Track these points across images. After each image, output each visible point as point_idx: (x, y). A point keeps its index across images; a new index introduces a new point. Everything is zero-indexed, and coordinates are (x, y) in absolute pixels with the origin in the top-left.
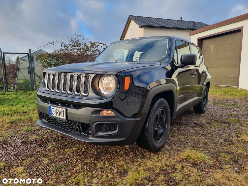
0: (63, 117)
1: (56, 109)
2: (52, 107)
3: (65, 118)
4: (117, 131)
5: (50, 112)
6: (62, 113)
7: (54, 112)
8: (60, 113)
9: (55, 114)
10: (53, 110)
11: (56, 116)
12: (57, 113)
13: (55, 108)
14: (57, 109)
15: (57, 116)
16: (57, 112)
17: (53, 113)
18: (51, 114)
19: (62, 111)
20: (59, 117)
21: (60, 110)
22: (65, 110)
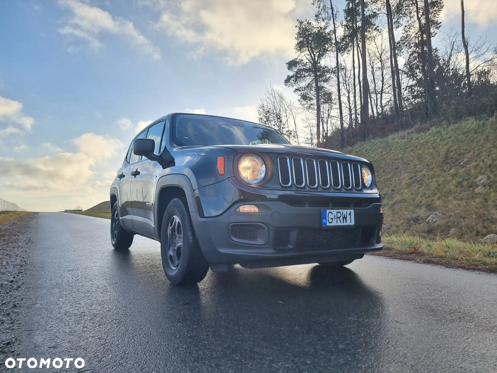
0: (351, 222)
1: (337, 212)
2: (328, 211)
5: (324, 220)
6: (348, 217)
7: (332, 219)
8: (345, 218)
9: (335, 221)
10: (331, 216)
11: (336, 224)
12: (338, 219)
13: (334, 212)
14: (339, 212)
15: (339, 224)
16: (337, 217)
17: (330, 221)
18: (326, 223)
19: (348, 214)
20: (342, 224)
21: (345, 213)
22: (352, 212)
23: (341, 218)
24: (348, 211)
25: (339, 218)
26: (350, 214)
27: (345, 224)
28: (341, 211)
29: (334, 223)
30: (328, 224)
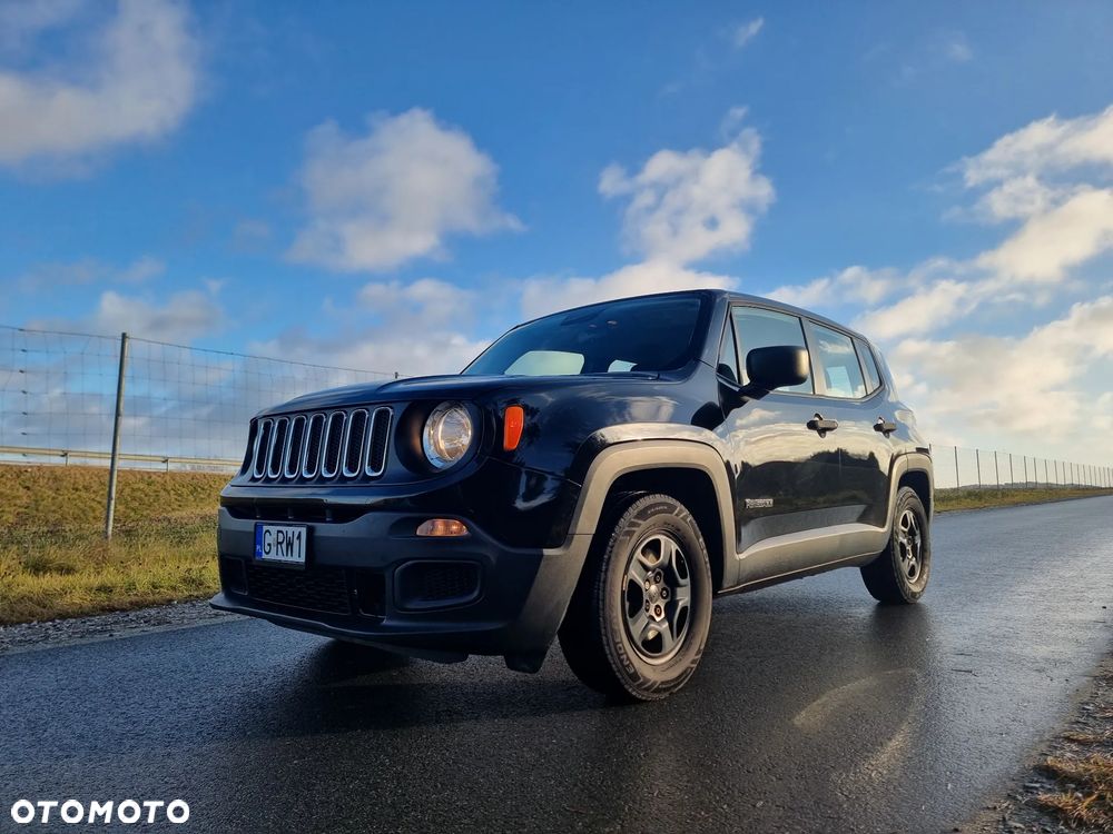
0: (298, 556)
1: (279, 532)
2: (265, 528)
3: (302, 560)
4: (476, 594)
5: (258, 547)
6: (296, 542)
7: (269, 545)
8: (290, 544)
9: (274, 549)
10: (269, 539)
11: (275, 557)
12: (279, 546)
13: (274, 529)
14: (281, 532)
15: (280, 557)
16: (278, 543)
17: (267, 549)
18: (261, 554)
19: (296, 537)
20: (283, 559)
21: (290, 535)
22: (304, 531)
23: (284, 545)
24: (297, 530)
25: (281, 543)
26: (299, 537)
27: (289, 559)
28: (284, 529)
29: (272, 556)
30: (265, 556)
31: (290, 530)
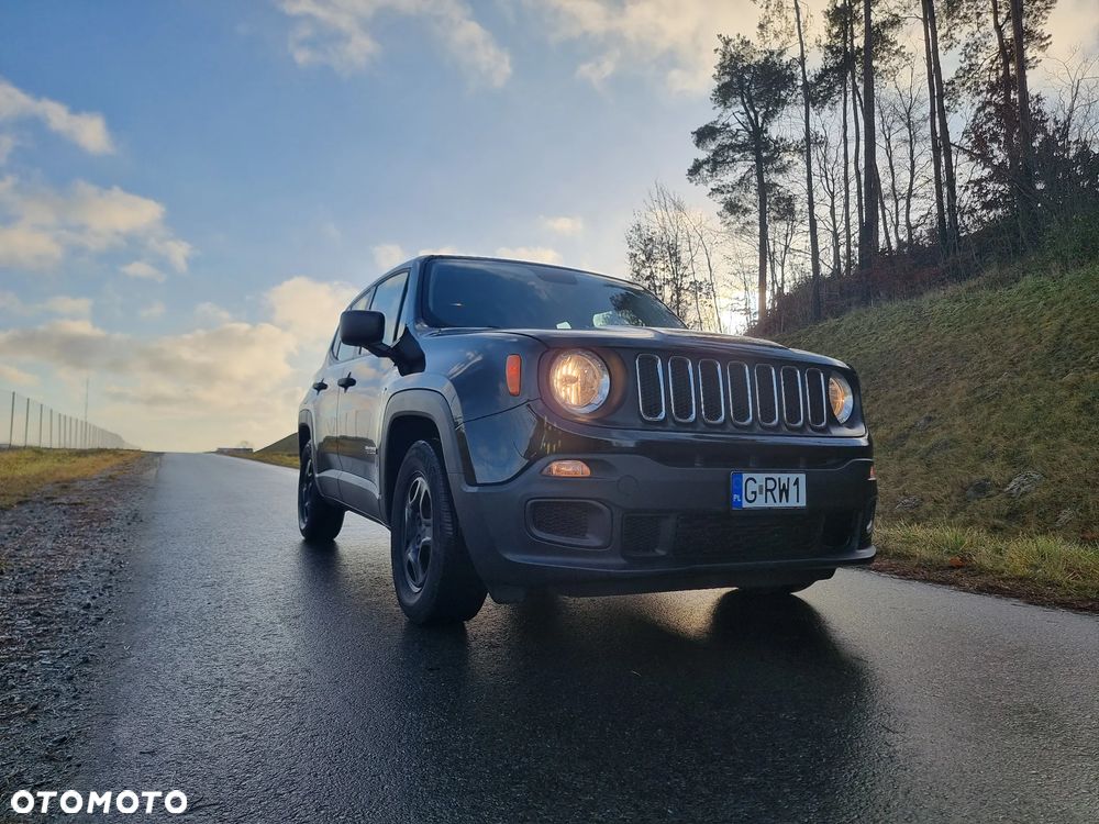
0: (798, 499)
1: (767, 479)
2: (746, 476)
3: (803, 503)
5: (736, 497)
6: (792, 490)
7: (754, 493)
8: (784, 491)
9: (761, 498)
10: (752, 487)
11: (763, 505)
12: (769, 493)
13: (760, 477)
14: (772, 479)
15: (771, 504)
16: (767, 490)
17: (751, 497)
18: (741, 503)
19: (792, 481)
20: (778, 505)
21: (784, 481)
22: (802, 478)
23: (776, 493)
24: (793, 477)
25: (771, 491)
26: (797, 483)
27: (784, 504)
28: (776, 476)
29: (760, 503)
30: (746, 505)
31: (784, 477)
